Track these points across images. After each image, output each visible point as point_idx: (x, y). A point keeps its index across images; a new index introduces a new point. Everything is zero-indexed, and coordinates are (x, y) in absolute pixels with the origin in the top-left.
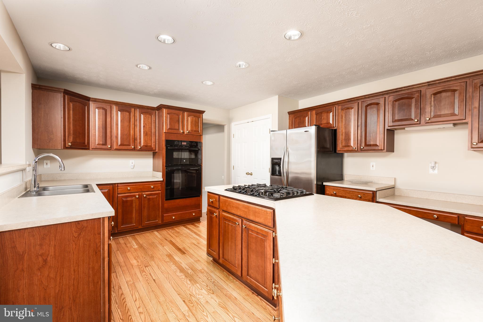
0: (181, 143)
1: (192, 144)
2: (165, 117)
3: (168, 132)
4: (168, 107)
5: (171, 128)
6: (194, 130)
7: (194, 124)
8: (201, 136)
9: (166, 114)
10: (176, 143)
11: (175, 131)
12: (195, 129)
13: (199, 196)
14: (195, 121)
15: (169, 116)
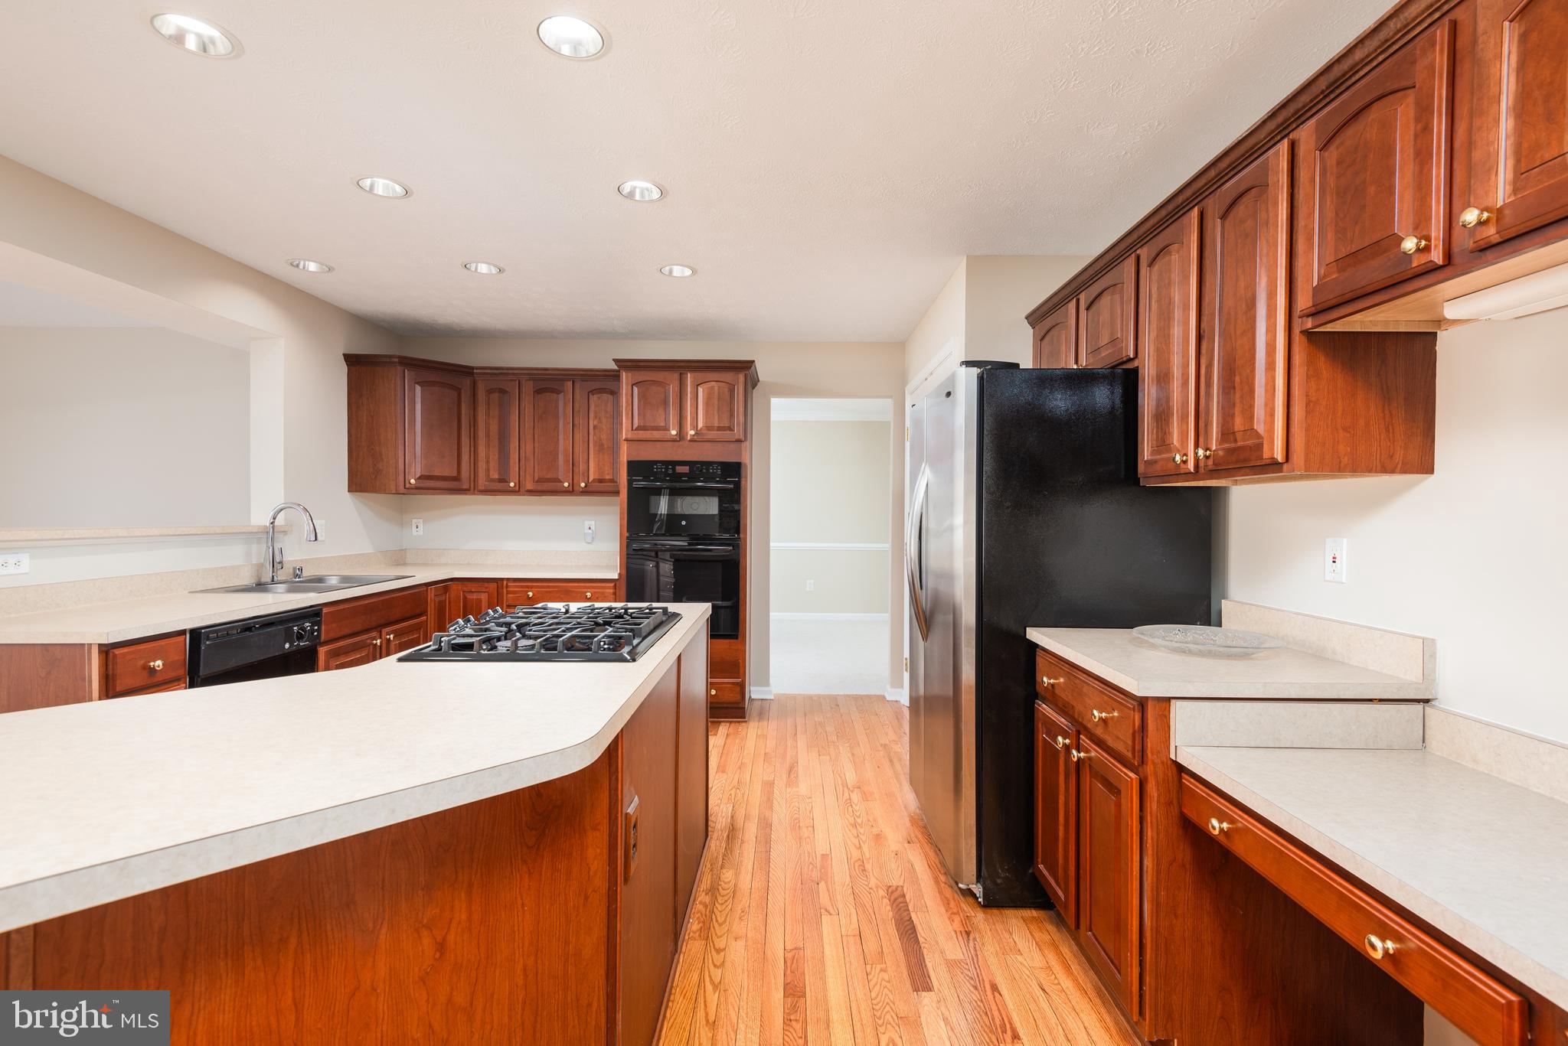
0: (674, 469)
1: (708, 470)
2: (626, 395)
3: (635, 437)
4: (634, 364)
5: (642, 424)
6: (716, 425)
7: (716, 407)
8: (744, 445)
9: (630, 387)
10: (657, 468)
11: (656, 435)
12: (719, 422)
13: (736, 637)
14: (719, 398)
15: (636, 389)
